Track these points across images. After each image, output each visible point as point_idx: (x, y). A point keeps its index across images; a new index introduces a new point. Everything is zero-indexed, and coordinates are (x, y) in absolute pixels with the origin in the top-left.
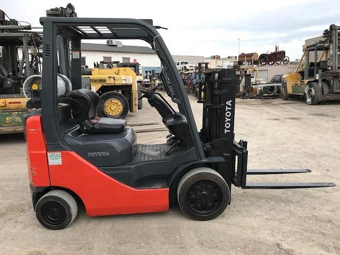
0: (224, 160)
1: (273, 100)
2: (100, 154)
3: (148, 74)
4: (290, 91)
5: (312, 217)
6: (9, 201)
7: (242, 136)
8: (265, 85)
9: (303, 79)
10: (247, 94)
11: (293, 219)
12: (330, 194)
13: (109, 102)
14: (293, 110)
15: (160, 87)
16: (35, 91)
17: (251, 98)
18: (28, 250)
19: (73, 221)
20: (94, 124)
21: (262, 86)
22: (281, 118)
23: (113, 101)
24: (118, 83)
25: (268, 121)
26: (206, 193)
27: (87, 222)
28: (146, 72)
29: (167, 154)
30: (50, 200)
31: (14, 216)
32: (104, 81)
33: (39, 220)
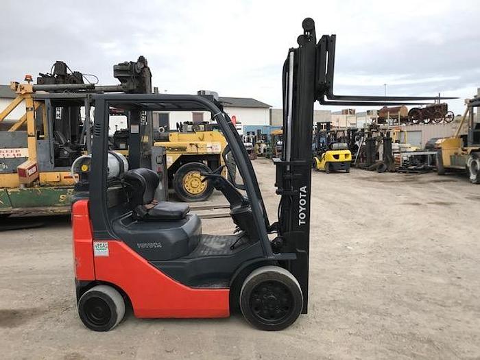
0: (296, 258)
1: (424, 175)
2: (151, 245)
3: (251, 135)
4: (447, 162)
5: (408, 336)
6: (53, 297)
7: (359, 226)
8: (413, 154)
9: (466, 145)
10: (385, 166)
11: (382, 336)
12: (449, 309)
13: (190, 176)
14: (446, 190)
15: (266, 153)
16: (84, 173)
17: (392, 171)
18: (66, 351)
19: (120, 323)
20: (148, 210)
21: (409, 155)
22: (423, 203)
23: (194, 175)
24: (201, 152)
25: (402, 206)
26: (273, 296)
27: (134, 324)
28: (248, 133)
29: (233, 248)
30: (93, 296)
31: (56, 314)
32: (184, 149)
33: (82, 318)
